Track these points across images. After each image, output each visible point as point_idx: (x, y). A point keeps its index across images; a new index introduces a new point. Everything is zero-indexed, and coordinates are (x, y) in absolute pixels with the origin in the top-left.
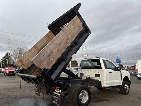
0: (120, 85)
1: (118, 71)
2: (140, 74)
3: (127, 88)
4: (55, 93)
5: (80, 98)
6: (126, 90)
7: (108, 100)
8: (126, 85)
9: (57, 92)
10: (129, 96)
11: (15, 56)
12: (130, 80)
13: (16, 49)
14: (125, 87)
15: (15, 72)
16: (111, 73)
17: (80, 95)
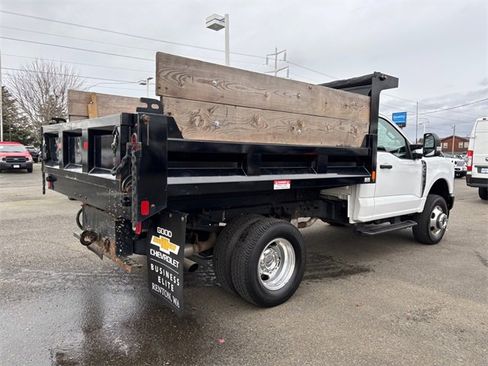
0: (417, 213)
1: (414, 159)
2: (480, 168)
3: (438, 223)
4: (157, 254)
5: (261, 272)
6: (433, 228)
7: (368, 270)
8: (437, 212)
9: (163, 253)
10: (443, 251)
11: (25, 102)
12: (451, 191)
13: (25, 73)
14: (433, 217)
15: (31, 160)
16: (390, 167)
17: (262, 257)
